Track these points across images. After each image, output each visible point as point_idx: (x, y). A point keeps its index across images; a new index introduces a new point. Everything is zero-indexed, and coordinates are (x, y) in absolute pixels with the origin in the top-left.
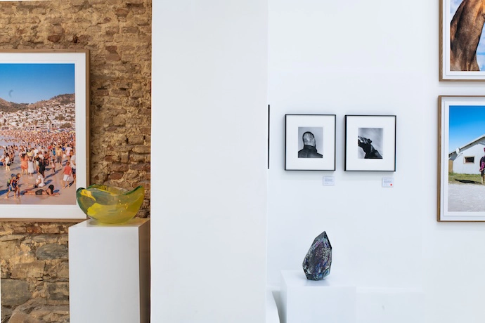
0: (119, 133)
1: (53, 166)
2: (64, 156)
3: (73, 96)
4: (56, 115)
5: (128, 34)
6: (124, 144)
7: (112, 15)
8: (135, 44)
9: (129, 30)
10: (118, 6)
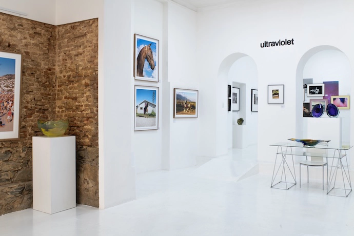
0: (30, 95)
1: (2, 111)
2: (8, 106)
3: (14, 75)
4: (5, 85)
5: (35, 47)
6: (33, 101)
7: (27, 36)
8: (38, 52)
9: (35, 45)
10: (30, 32)
